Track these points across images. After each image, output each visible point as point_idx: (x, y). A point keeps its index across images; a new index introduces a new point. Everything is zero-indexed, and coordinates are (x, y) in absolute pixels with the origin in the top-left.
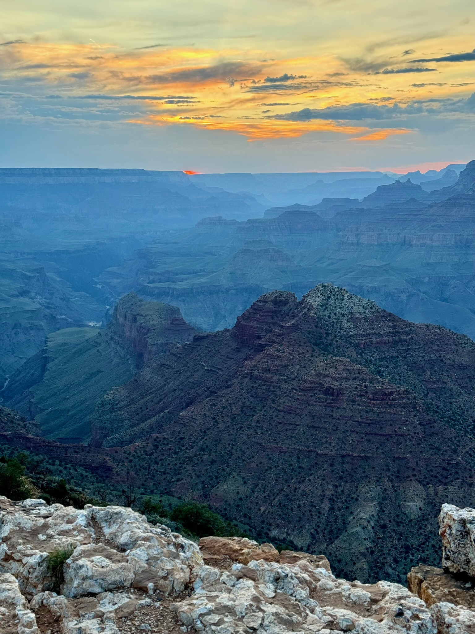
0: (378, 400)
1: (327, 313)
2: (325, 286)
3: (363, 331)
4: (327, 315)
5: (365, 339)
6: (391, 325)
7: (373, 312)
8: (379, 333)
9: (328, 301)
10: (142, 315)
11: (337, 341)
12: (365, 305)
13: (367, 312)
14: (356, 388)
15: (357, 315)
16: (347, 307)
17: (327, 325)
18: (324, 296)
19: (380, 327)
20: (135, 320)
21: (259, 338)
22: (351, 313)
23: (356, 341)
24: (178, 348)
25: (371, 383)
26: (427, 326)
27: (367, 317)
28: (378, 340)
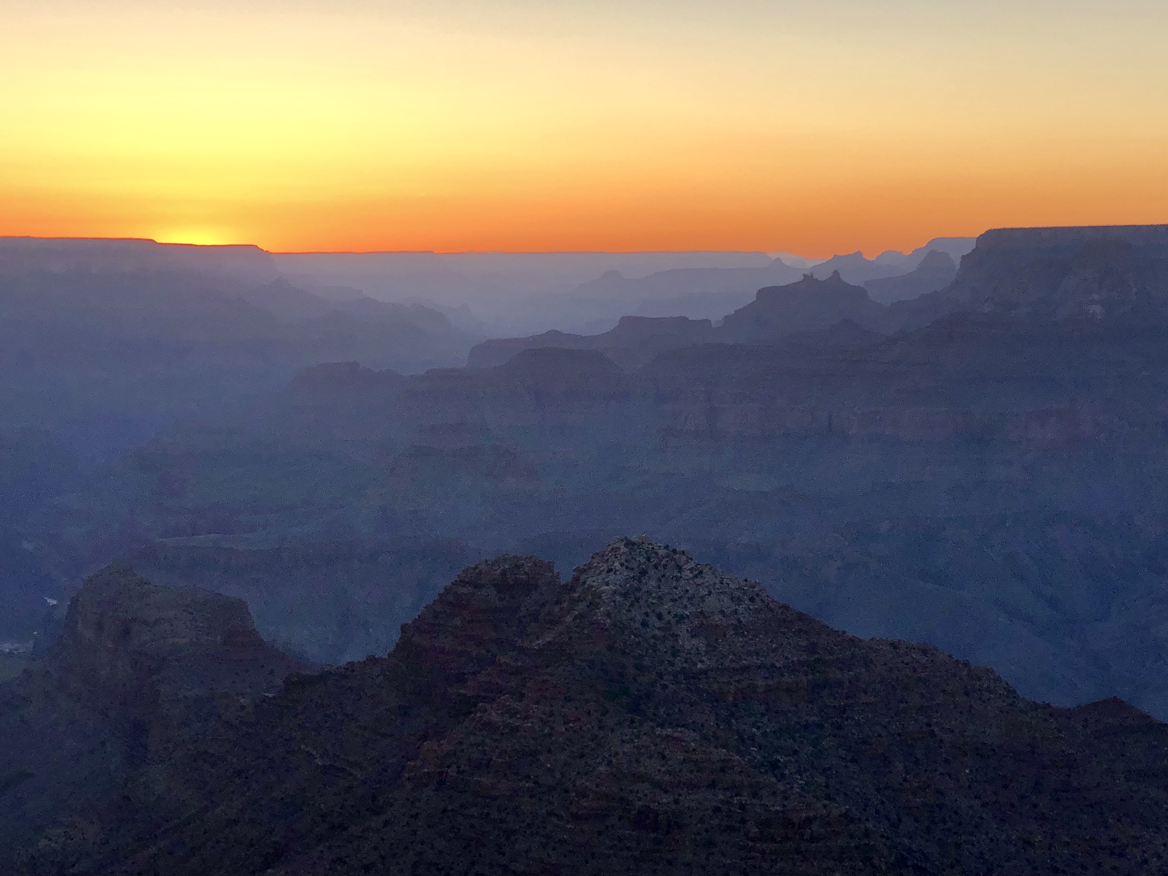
0: (773, 840)
1: (638, 614)
2: (634, 544)
3: (732, 661)
4: (639, 618)
5: (739, 681)
6: (804, 643)
7: (758, 611)
8: (773, 665)
9: (640, 581)
10: (145, 623)
11: (665, 687)
12: (737, 594)
13: (741, 609)
14: (717, 810)
15: (717, 618)
16: (689, 599)
17: (639, 643)
18: (632, 569)
19: (774, 650)
20: (126, 633)
21: (460, 679)
22: (702, 612)
23: (715, 686)
24: (243, 708)
25: (755, 795)
26: (894, 646)
27: (740, 622)
28: (770, 682)
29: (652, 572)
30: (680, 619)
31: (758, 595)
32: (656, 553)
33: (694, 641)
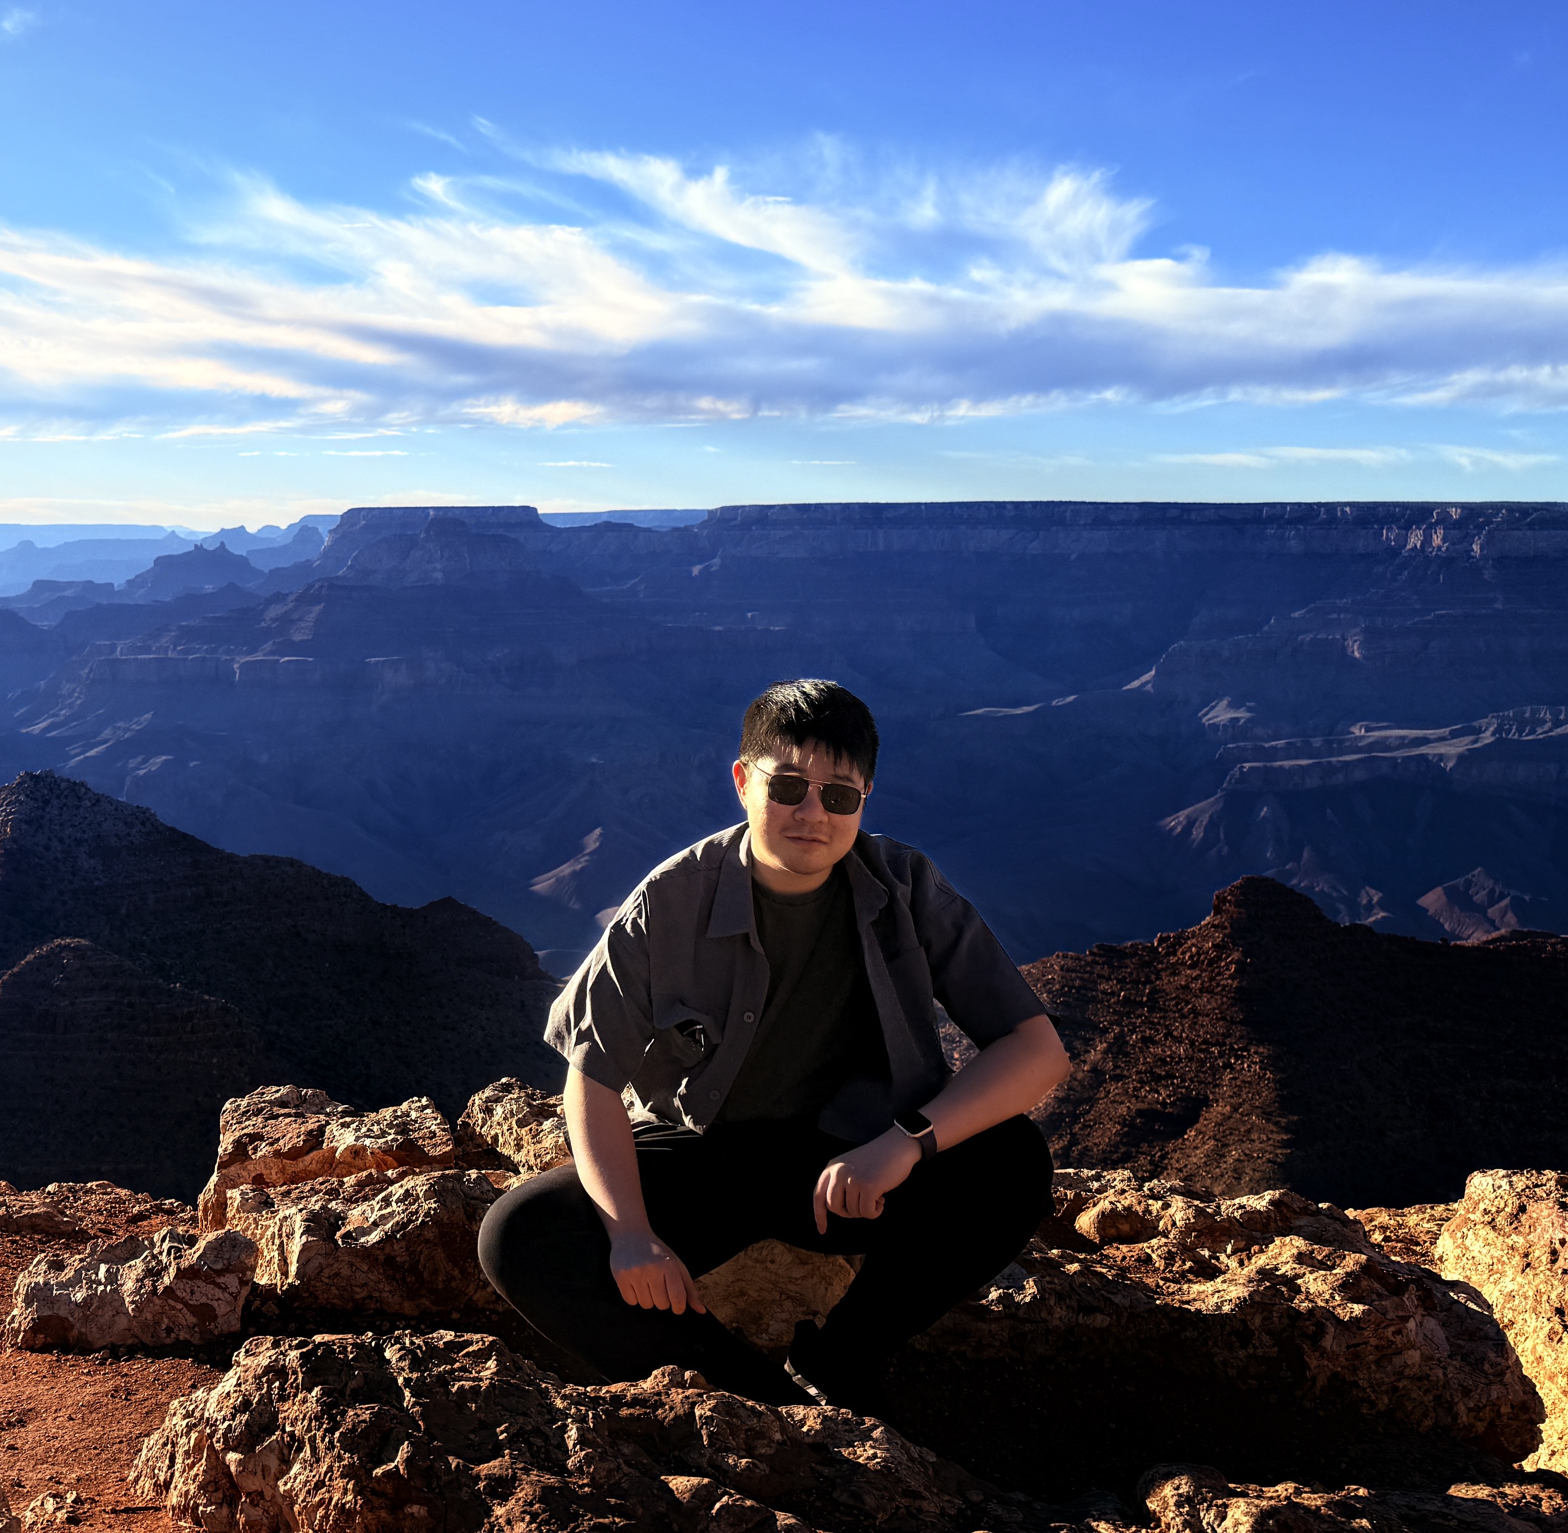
0: (158, 1033)
1: (41, 840)
2: (38, 778)
3: (125, 878)
4: (43, 843)
5: (130, 896)
6: (188, 861)
7: (148, 834)
8: (161, 881)
9: (43, 810)
11: (64, 903)
12: (130, 819)
13: (133, 833)
14: (109, 1010)
15: (112, 841)
16: (88, 825)
17: (42, 865)
18: (36, 799)
19: (163, 868)
22: (99, 836)
23: (111, 901)
25: (143, 995)
28: (158, 895)
29: (55, 802)
30: (79, 842)
31: (148, 819)
32: (59, 786)
33: (92, 862)
